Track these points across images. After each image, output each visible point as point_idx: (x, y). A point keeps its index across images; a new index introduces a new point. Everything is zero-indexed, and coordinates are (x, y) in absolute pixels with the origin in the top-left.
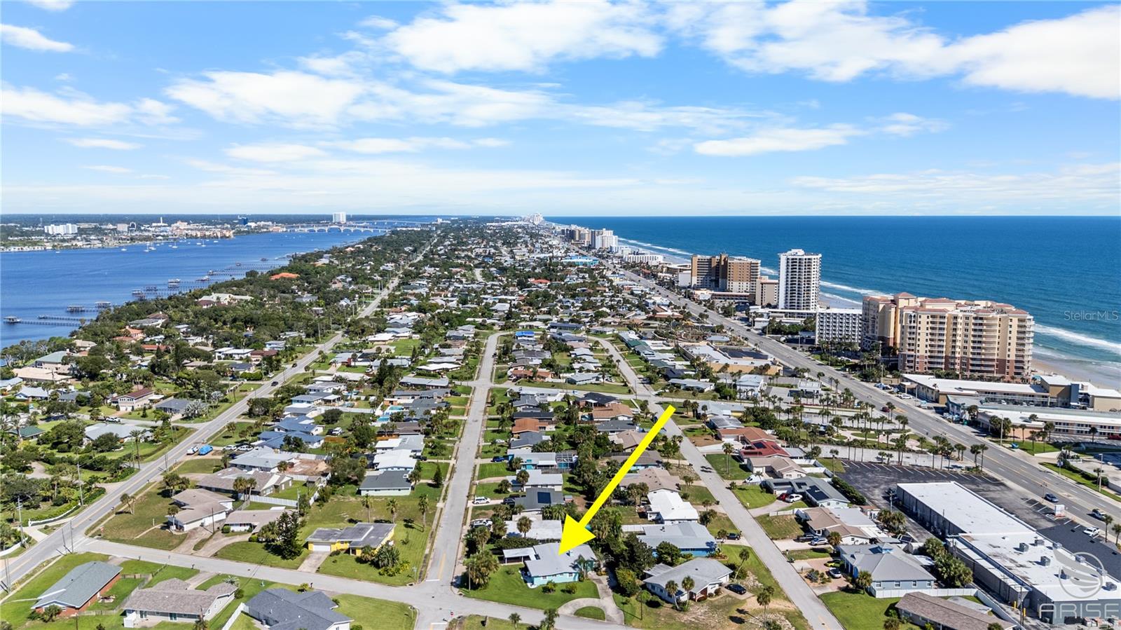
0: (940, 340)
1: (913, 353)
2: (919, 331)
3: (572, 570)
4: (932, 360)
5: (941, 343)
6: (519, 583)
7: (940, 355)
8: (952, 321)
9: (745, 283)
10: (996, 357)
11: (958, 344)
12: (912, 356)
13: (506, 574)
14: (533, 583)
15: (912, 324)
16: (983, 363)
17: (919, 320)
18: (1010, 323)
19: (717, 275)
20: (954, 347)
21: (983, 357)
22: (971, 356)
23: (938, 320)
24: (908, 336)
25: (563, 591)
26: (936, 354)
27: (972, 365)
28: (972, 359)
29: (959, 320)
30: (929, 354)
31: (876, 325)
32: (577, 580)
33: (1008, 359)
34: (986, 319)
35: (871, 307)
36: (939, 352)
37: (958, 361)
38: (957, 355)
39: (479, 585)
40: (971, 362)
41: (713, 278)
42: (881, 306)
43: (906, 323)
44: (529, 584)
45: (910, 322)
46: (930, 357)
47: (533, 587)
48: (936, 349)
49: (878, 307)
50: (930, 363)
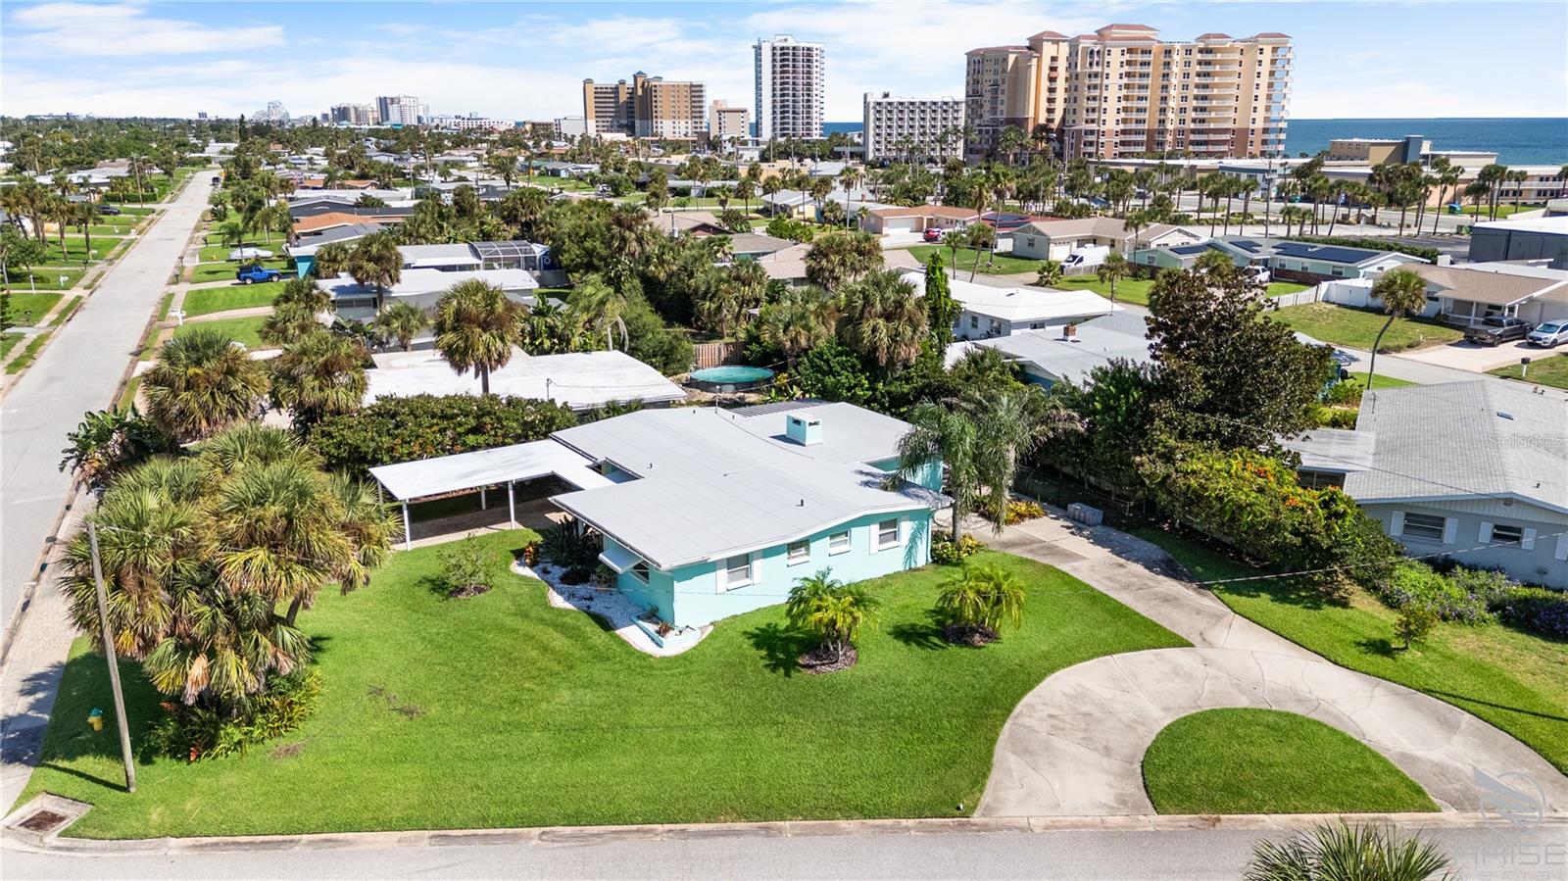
0: (1140, 98)
1: (1094, 126)
2: (1106, 82)
3: (895, 502)
4: (1128, 138)
5: (1143, 104)
6: (559, 642)
7: (1140, 127)
8: (1163, 59)
9: (683, 122)
10: (1230, 125)
11: (1172, 103)
12: (1092, 132)
13: (434, 601)
14: (658, 618)
15: (1095, 69)
16: (1212, 137)
17: (1107, 59)
18: (1260, 57)
19: (631, 115)
20: (1163, 111)
21: (1212, 126)
22: (1192, 126)
23: (1139, 58)
24: (1086, 94)
25: (907, 635)
26: (1133, 126)
27: (1193, 143)
28: (1193, 131)
29: (1176, 57)
30: (1122, 126)
31: (1001, 97)
32: (922, 557)
33: (1252, 126)
34: (1218, 50)
35: (988, 66)
36: (1138, 121)
37: (1169, 138)
38: (1170, 127)
39: (217, 705)
40: (1192, 137)
41: (624, 122)
42: (1012, 58)
43: (1083, 66)
44: (635, 635)
45: (1091, 64)
46: (1124, 132)
47: (674, 645)
48: (1134, 116)
49: (1005, 60)
50: (1123, 143)
